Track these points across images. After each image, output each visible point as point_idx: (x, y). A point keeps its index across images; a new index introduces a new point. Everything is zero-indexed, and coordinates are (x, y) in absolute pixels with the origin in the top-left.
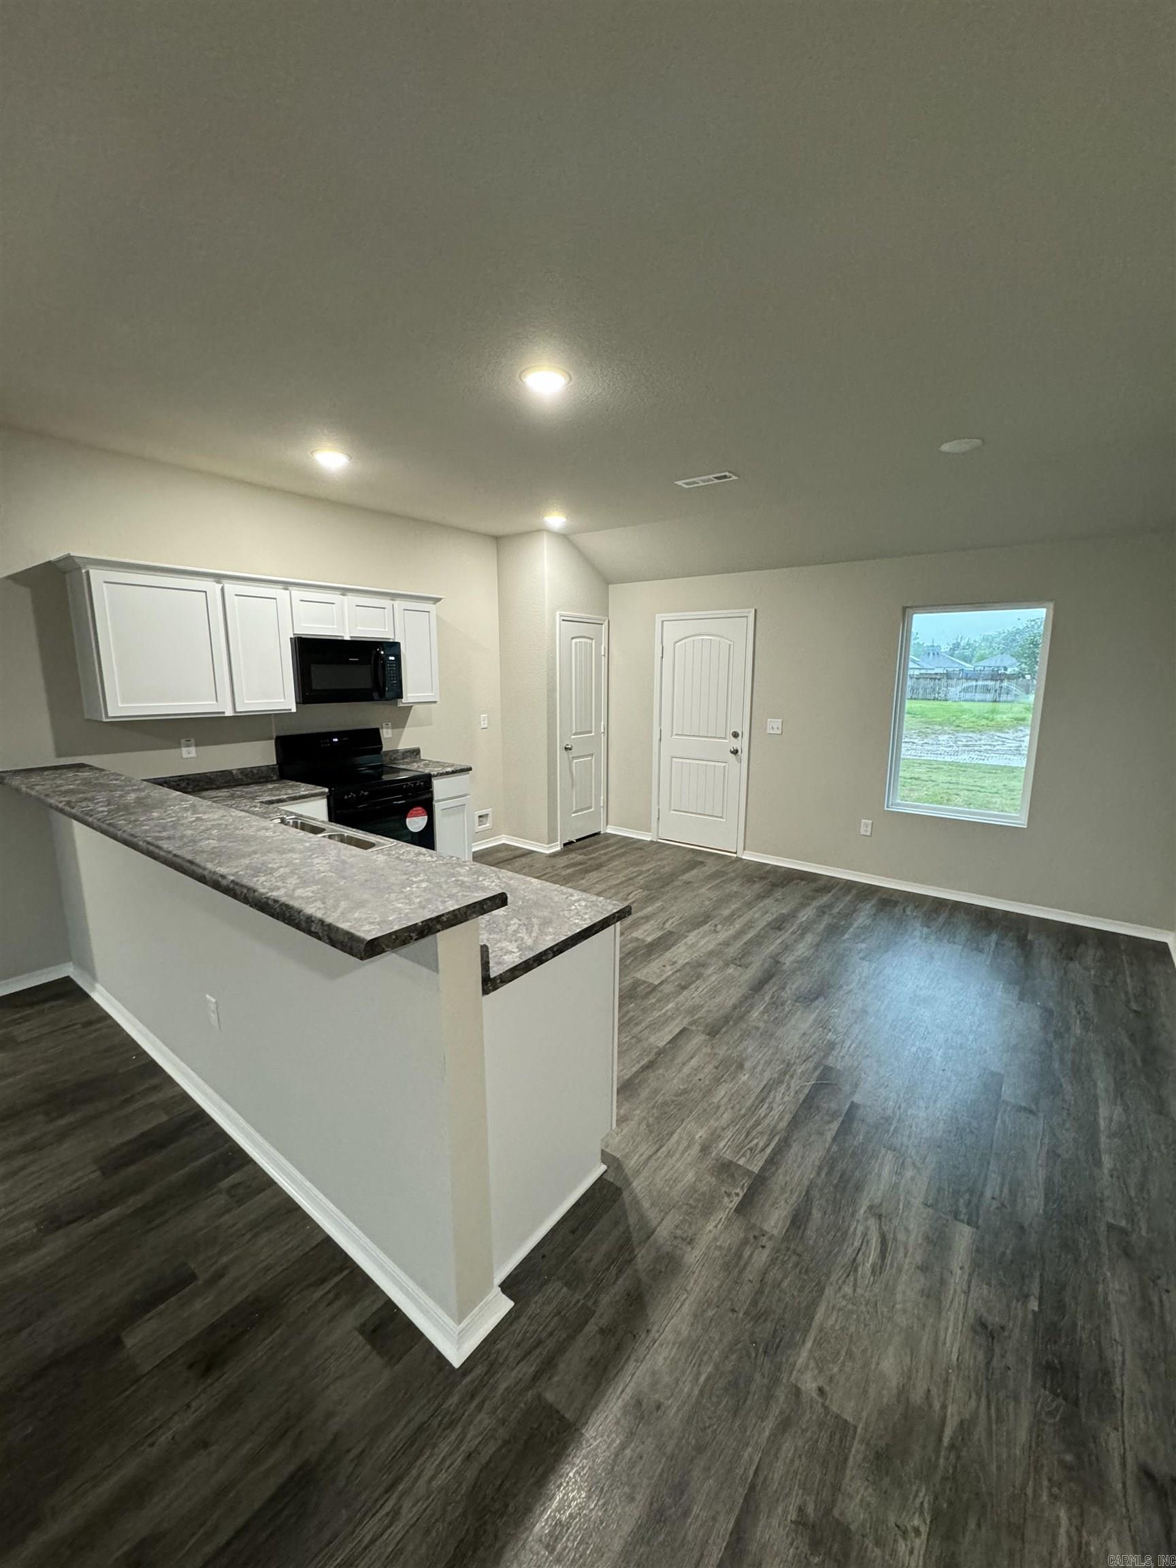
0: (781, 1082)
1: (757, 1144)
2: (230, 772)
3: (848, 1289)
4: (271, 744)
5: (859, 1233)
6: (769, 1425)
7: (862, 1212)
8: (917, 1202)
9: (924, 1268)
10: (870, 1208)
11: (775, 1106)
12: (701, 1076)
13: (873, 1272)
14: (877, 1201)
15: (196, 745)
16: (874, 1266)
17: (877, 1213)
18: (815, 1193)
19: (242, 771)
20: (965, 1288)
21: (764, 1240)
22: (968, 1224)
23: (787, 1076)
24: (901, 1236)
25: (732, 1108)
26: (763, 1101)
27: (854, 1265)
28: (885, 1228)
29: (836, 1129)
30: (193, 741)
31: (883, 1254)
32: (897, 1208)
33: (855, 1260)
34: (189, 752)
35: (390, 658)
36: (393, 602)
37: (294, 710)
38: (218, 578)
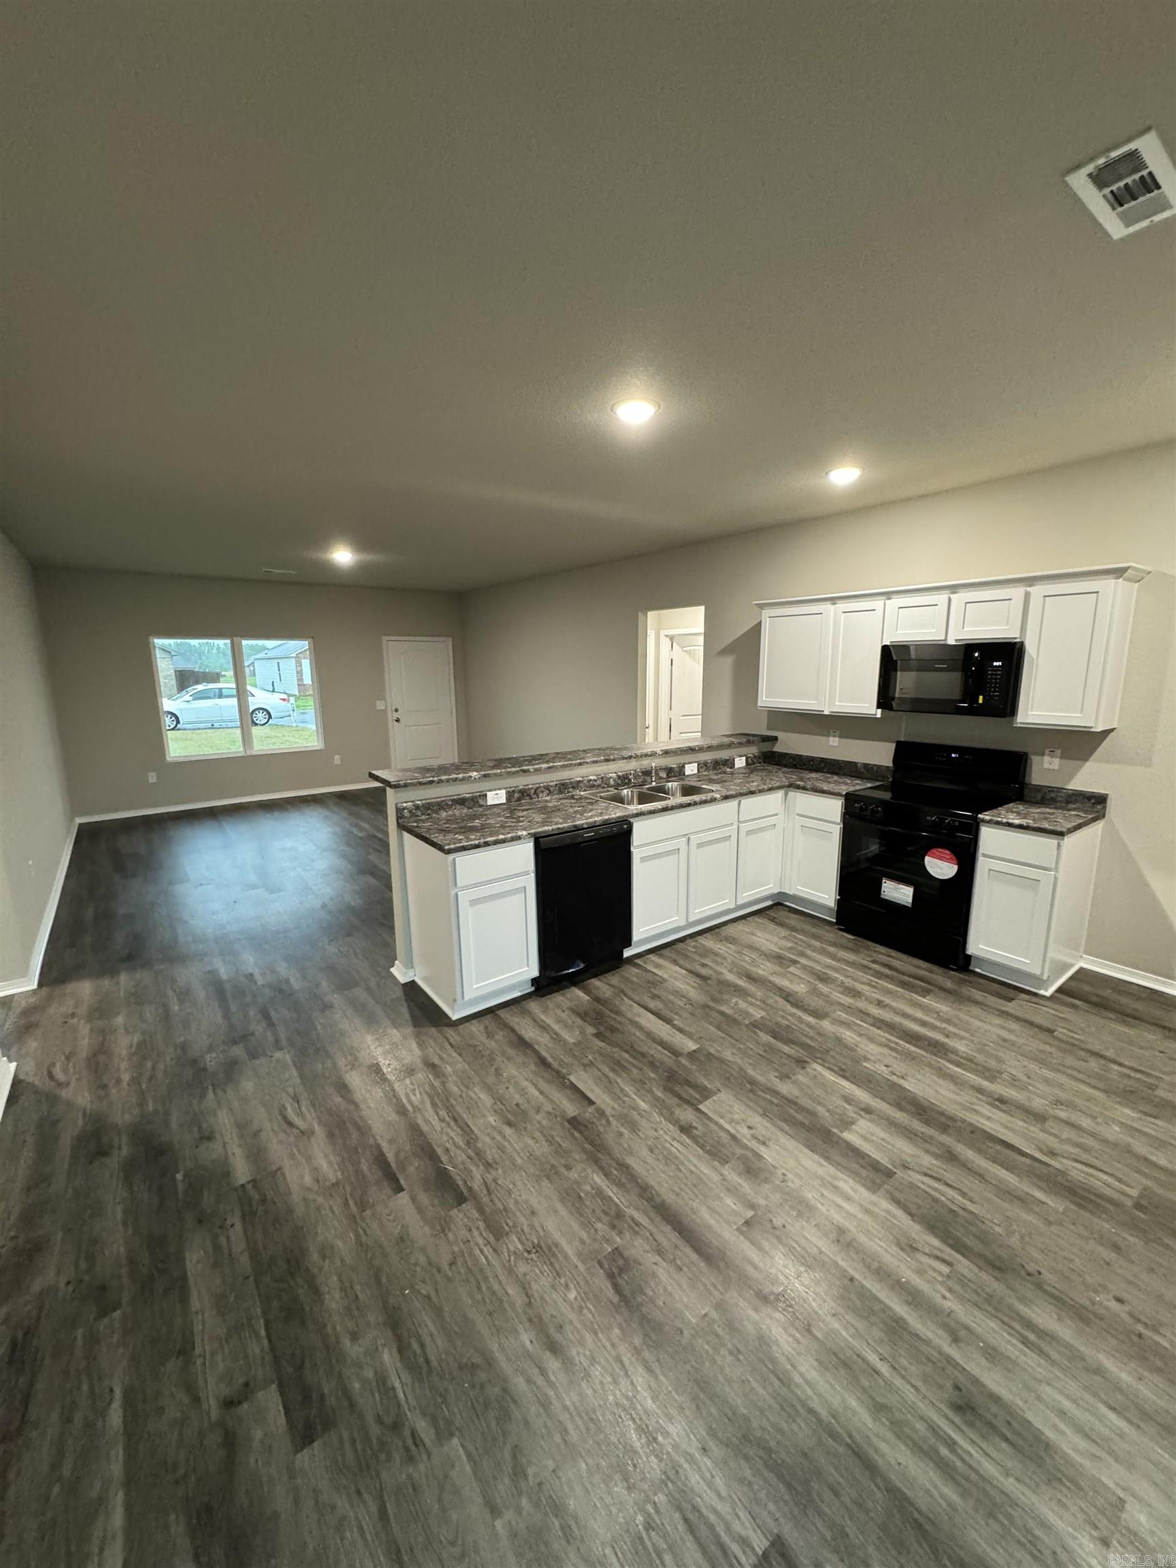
0: (468, 1144)
1: (415, 1095)
2: (855, 764)
3: (290, 1090)
4: (892, 747)
5: (307, 1114)
6: (282, 1036)
7: (316, 1125)
8: (287, 1165)
9: (256, 1134)
10: (313, 1132)
11: (444, 1125)
12: (511, 1090)
13: (283, 1106)
14: (313, 1140)
15: (840, 737)
16: (286, 1109)
17: (307, 1134)
18: (352, 1107)
19: (866, 766)
20: (227, 1146)
21: (349, 1067)
22: (243, 1185)
23: (472, 1154)
24: (282, 1136)
25: (461, 1096)
26: (455, 1120)
27: (296, 1099)
28: (294, 1130)
29: (387, 1155)
30: (838, 732)
31: (285, 1118)
32: (297, 1146)
33: (298, 1102)
34: (834, 741)
35: (995, 664)
36: (1029, 589)
37: (879, 715)
38: (833, 600)
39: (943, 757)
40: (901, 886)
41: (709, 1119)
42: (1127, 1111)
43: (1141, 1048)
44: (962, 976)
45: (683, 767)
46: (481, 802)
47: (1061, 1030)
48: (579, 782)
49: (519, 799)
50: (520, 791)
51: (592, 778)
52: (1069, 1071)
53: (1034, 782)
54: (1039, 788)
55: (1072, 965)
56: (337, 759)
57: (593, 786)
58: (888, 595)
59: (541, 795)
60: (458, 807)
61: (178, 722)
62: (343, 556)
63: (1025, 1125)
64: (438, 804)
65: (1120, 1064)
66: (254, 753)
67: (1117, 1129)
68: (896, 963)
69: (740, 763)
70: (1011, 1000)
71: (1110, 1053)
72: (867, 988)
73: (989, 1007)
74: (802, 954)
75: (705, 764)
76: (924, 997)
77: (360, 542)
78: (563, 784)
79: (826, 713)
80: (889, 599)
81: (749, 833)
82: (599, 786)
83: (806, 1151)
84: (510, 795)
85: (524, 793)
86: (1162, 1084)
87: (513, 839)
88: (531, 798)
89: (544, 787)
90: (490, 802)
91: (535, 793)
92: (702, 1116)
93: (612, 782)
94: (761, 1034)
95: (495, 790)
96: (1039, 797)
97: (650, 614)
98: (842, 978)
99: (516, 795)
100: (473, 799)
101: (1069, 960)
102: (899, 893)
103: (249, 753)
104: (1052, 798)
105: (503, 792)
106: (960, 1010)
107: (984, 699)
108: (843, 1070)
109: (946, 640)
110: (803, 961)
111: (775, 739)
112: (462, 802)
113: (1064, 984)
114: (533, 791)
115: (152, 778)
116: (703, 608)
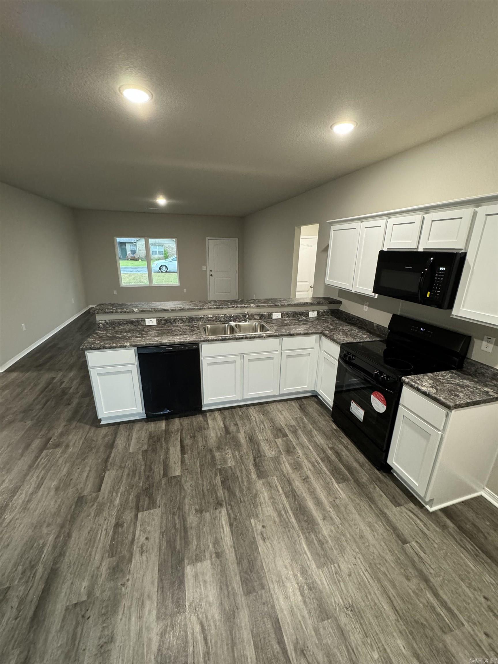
2: (373, 324)
15: (368, 306)
30: (368, 303)
34: (366, 308)
35: (441, 269)
36: (476, 209)
37: (376, 297)
38: (362, 219)
39: (415, 329)
40: (359, 408)
41: (135, 524)
42: (400, 643)
43: (470, 586)
44: (380, 475)
45: (271, 314)
46: (142, 323)
47: (414, 543)
48: (201, 318)
49: (164, 324)
50: (165, 320)
51: (209, 316)
52: (386, 583)
53: (473, 358)
54: (475, 363)
55: (475, 491)
56: (185, 290)
57: (210, 320)
58: (389, 215)
59: (177, 323)
60: (129, 325)
61: (167, 269)
62: (162, 201)
63: (307, 616)
64: (118, 323)
65: (436, 595)
66: (153, 285)
67: (376, 656)
68: (345, 453)
69: (313, 314)
70: (397, 504)
71: (436, 581)
72: (309, 465)
73: (377, 506)
74: (295, 432)
75: (287, 314)
76: (338, 483)
77: (169, 195)
78: (191, 318)
79: (353, 291)
80: (389, 218)
81: (288, 357)
82: (214, 321)
83: (156, 569)
84: (159, 321)
85: (167, 321)
86: (458, 632)
87: (121, 347)
88: (172, 324)
89: (180, 319)
90: (147, 324)
91: (174, 321)
92: (133, 520)
93: (222, 319)
94: (218, 477)
95: (151, 318)
96: (473, 369)
97: (302, 228)
98: (301, 454)
99: (163, 322)
100: (137, 321)
101: (474, 486)
102: (358, 412)
103: (151, 285)
104: (482, 373)
105: (155, 319)
106: (353, 501)
107: (430, 294)
108: (235, 519)
109: (417, 249)
110: (291, 436)
111: (340, 302)
112: (131, 322)
113: (453, 505)
114: (173, 320)
115: (115, 292)
116: (318, 225)
